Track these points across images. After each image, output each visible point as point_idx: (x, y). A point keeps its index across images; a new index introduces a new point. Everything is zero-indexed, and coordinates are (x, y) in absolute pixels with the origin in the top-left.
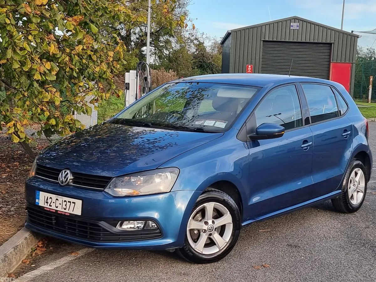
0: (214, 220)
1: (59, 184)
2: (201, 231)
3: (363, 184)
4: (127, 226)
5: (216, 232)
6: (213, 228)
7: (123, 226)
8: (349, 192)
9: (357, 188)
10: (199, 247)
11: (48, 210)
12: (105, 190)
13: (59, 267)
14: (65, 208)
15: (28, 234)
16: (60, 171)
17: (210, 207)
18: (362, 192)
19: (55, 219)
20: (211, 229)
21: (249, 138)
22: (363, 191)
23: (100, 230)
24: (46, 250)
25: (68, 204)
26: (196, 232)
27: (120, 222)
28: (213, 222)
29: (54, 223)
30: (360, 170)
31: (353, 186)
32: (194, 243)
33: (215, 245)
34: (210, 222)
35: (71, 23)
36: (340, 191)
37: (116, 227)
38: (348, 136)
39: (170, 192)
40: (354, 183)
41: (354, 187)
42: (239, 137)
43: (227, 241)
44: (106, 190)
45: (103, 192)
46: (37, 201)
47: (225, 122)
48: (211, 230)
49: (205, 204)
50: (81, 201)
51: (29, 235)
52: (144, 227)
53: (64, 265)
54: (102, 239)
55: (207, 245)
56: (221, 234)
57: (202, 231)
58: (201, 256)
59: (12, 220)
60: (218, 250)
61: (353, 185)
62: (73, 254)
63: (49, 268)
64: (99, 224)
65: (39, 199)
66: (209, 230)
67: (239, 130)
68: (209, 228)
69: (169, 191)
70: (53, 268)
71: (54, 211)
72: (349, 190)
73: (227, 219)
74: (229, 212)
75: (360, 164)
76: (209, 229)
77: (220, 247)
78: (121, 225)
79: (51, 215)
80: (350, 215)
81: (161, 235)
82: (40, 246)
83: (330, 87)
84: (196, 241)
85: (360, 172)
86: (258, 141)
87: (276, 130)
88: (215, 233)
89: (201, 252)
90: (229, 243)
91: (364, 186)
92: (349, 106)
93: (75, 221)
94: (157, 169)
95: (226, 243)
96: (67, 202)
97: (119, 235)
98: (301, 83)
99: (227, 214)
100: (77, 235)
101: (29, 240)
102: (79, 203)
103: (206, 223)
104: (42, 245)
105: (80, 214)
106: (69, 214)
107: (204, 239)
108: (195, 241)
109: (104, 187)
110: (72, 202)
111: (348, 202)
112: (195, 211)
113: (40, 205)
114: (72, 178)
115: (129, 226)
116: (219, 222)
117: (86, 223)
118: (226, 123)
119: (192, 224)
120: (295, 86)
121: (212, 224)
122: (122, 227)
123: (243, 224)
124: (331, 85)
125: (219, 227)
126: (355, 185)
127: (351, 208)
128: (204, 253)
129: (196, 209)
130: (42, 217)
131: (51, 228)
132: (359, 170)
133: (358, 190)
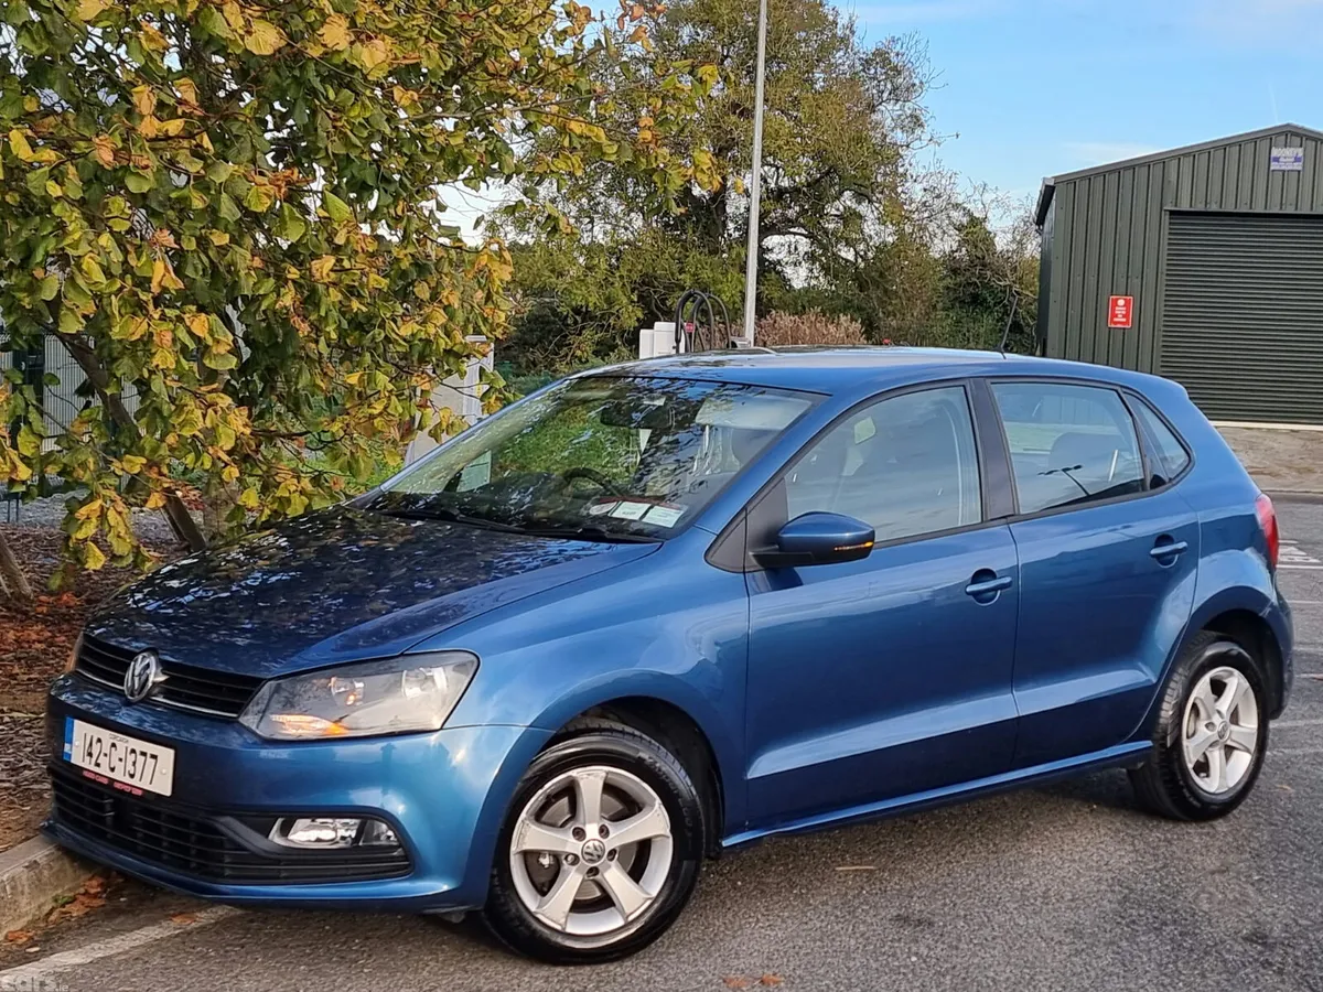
0: (607, 823)
1: (125, 696)
2: (563, 857)
3: (1250, 723)
4: (305, 834)
5: (614, 863)
6: (603, 851)
7: (294, 833)
8: (1185, 749)
9: (1221, 737)
10: (553, 911)
11: (91, 776)
12: (241, 720)
13: (110, 957)
14: (132, 772)
15: (47, 853)
16: (132, 656)
17: (591, 780)
18: (1248, 751)
19: (114, 807)
20: (595, 853)
21: (754, 562)
22: (1252, 747)
23: (221, 845)
24: (103, 906)
25: (141, 759)
26: (546, 861)
27: (279, 821)
28: (604, 831)
29: (109, 821)
30: (1236, 672)
31: (1205, 729)
32: (539, 897)
33: (613, 904)
34: (592, 830)
35: (262, 189)
36: (1148, 743)
37: (267, 836)
38: (1177, 556)
39: (441, 729)
40: (1209, 717)
41: (1209, 733)
42: (716, 557)
43: (654, 893)
44: (245, 720)
45: (235, 725)
46: (67, 747)
47: (679, 509)
48: (596, 858)
49: (574, 773)
50: (172, 752)
51: (47, 856)
52: (356, 839)
53: (126, 952)
54: (228, 872)
55: (579, 907)
56: (636, 873)
57: (566, 859)
58: (560, 940)
59: (28, 808)
60: (620, 923)
61: (1207, 726)
62: (177, 920)
63: (78, 960)
64: (218, 826)
65: (71, 742)
66: (587, 857)
67: (718, 536)
68: (589, 851)
69: (439, 727)
70: (89, 961)
71: (105, 781)
72: (1185, 742)
73: (654, 822)
74: (658, 801)
75: (1234, 653)
76: (587, 853)
77: (628, 911)
78: (285, 831)
79: (101, 795)
80: (1192, 829)
81: (406, 867)
82: (93, 891)
83: (1116, 391)
84: (545, 889)
85: (1236, 682)
86: (797, 569)
87: (847, 535)
88: (610, 867)
89: (559, 928)
90: (661, 900)
91: (1255, 731)
92: (1194, 454)
93: (156, 815)
94: (402, 654)
95: (649, 902)
96: (138, 753)
97: (278, 862)
98: (989, 381)
99: (653, 806)
100: (165, 857)
101: (46, 873)
102: (167, 755)
103: (579, 834)
104: (99, 890)
105: (168, 793)
106: (139, 793)
107: (570, 885)
108: (543, 888)
109: (239, 708)
110: (148, 756)
111: (1181, 783)
112: (540, 792)
113: (73, 761)
114: (162, 678)
115: (313, 835)
116: (628, 833)
117: (185, 822)
118: (682, 512)
119: (529, 835)
120: (963, 391)
121: (599, 837)
122: (291, 837)
123: (725, 843)
124: (1122, 386)
125: (625, 847)
126: (1212, 724)
127: (1195, 803)
128: (569, 930)
129: (541, 788)
130: (80, 799)
131: (101, 835)
132: (1231, 674)
133: (1229, 743)
